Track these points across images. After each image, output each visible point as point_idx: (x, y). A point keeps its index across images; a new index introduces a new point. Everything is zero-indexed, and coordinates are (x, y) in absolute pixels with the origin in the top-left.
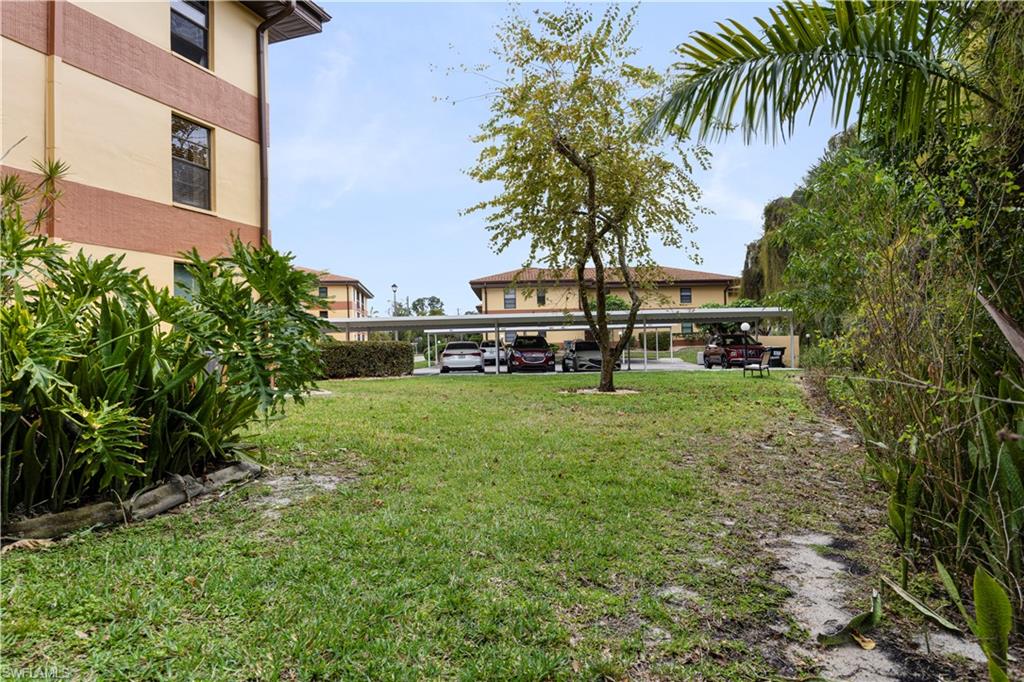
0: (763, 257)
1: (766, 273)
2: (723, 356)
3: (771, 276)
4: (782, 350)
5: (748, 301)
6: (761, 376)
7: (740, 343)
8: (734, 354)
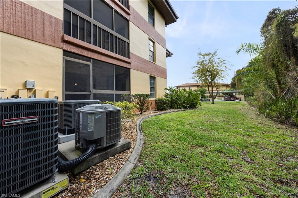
0: (236, 81)
1: (237, 84)
2: (229, 99)
3: (238, 84)
4: (241, 98)
5: (233, 89)
6: (238, 102)
7: (232, 97)
8: (231, 99)
